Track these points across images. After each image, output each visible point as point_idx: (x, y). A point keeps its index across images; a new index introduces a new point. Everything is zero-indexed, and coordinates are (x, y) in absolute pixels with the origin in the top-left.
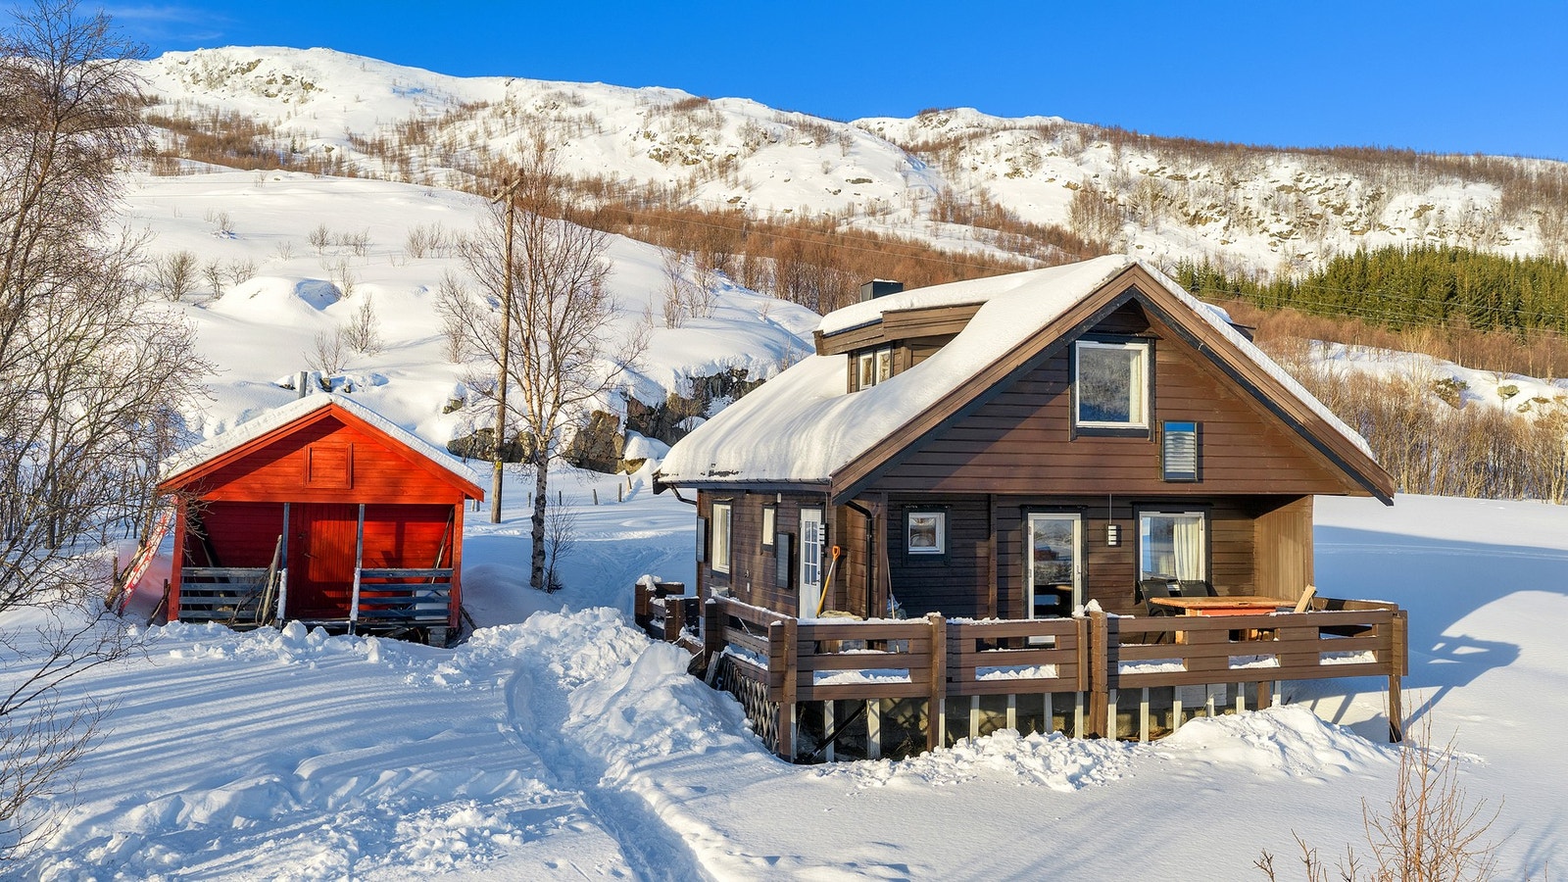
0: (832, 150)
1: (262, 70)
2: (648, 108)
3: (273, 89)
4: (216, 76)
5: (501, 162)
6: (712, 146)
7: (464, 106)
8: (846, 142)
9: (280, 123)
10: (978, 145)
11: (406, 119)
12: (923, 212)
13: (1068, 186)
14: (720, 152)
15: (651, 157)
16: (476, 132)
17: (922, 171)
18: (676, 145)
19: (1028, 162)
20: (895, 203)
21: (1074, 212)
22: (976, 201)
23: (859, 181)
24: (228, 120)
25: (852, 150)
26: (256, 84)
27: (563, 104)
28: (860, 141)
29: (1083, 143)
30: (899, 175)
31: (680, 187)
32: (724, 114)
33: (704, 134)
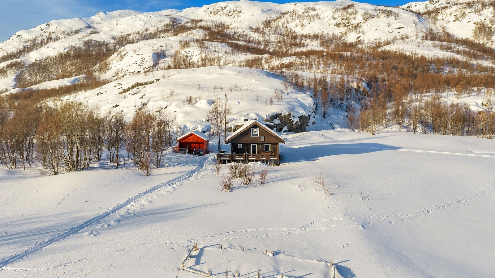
0: (392, 18)
1: (227, 9)
2: (334, 10)
3: (230, 14)
4: (216, 12)
5: (291, 31)
6: (353, 21)
7: (282, 13)
8: (397, 15)
9: (232, 24)
10: (445, 11)
11: (265, 20)
12: (420, 37)
13: (475, 23)
14: (355, 22)
15: (335, 25)
16: (284, 22)
17: (423, 22)
18: (342, 21)
19: (461, 16)
20: (411, 34)
21: (475, 32)
22: (441, 31)
23: (400, 28)
24: (219, 25)
25: (398, 17)
26: (226, 13)
27: (310, 11)
28: (402, 14)
29: (482, 8)
30: (414, 25)
31: (342, 34)
32: (358, 10)
33: (351, 17)
